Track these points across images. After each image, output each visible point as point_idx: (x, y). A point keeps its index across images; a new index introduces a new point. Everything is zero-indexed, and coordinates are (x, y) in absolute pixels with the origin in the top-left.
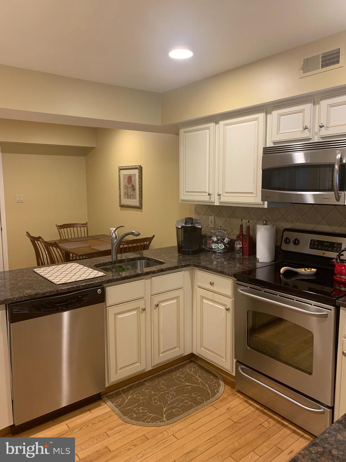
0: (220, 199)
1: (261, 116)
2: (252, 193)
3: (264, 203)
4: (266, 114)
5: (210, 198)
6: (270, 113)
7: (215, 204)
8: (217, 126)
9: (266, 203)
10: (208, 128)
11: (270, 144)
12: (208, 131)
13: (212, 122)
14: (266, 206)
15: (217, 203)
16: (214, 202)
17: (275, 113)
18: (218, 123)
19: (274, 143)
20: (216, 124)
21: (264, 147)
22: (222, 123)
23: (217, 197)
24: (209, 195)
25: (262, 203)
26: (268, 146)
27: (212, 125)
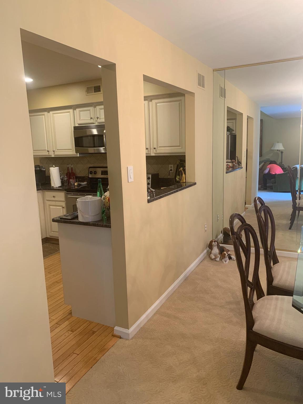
0: (54, 153)
1: (71, 111)
2: (71, 149)
3: (77, 154)
4: (74, 110)
5: (49, 153)
6: (75, 110)
7: (52, 157)
8: (49, 114)
9: (78, 154)
10: (44, 115)
11: (77, 125)
12: (44, 116)
13: (46, 112)
14: (78, 156)
15: (53, 156)
16: (51, 155)
17: (78, 110)
18: (49, 113)
19: (79, 124)
20: (48, 112)
21: (74, 126)
22: (51, 112)
23: (53, 152)
24: (48, 151)
25: (76, 154)
26: (76, 126)
27: (46, 113)
